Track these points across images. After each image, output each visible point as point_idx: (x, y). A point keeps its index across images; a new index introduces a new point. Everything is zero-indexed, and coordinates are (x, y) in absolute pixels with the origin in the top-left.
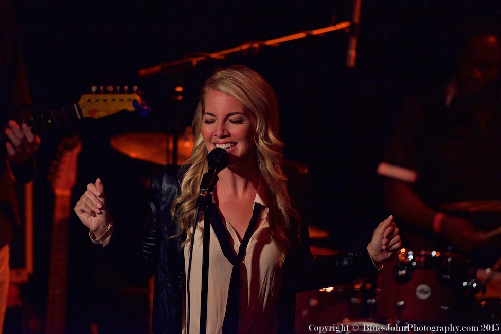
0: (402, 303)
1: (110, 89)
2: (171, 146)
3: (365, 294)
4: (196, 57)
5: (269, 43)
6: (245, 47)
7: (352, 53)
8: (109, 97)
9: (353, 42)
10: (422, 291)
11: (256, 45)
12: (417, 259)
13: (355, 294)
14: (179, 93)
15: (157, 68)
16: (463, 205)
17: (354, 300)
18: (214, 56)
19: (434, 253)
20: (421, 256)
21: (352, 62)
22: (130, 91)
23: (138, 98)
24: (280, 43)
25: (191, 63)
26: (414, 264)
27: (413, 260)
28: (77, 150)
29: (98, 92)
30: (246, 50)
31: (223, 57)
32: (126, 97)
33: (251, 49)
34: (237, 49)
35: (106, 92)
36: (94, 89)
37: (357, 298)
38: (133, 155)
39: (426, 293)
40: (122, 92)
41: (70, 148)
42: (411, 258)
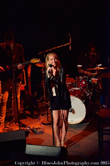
0: (81, 85)
1: (36, 59)
3: (76, 84)
7: (70, 48)
8: (35, 60)
9: (70, 46)
10: (84, 83)
12: (83, 78)
14: (45, 56)
15: (41, 53)
16: (89, 69)
17: (74, 85)
22: (39, 59)
23: (40, 60)
25: (46, 51)
28: (31, 66)
29: (34, 59)
32: (38, 60)
35: (35, 59)
36: (33, 59)
38: (39, 66)
40: (38, 59)
41: (30, 66)
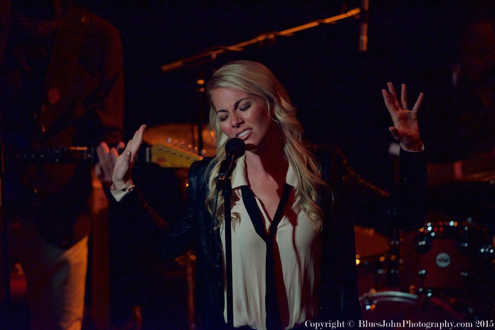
0: (424, 272)
2: (196, 136)
4: (215, 50)
5: (284, 33)
6: (261, 38)
7: (364, 38)
9: (364, 28)
10: (442, 260)
11: (272, 36)
12: (436, 229)
13: (380, 265)
14: (201, 86)
15: (179, 64)
17: (380, 271)
18: (232, 48)
19: (452, 223)
20: (439, 227)
21: (364, 47)
24: (294, 32)
25: (210, 56)
26: (433, 234)
27: (432, 231)
30: (263, 41)
31: (240, 50)
33: (266, 40)
34: (254, 41)
37: (382, 269)
39: (446, 261)
42: (430, 229)
